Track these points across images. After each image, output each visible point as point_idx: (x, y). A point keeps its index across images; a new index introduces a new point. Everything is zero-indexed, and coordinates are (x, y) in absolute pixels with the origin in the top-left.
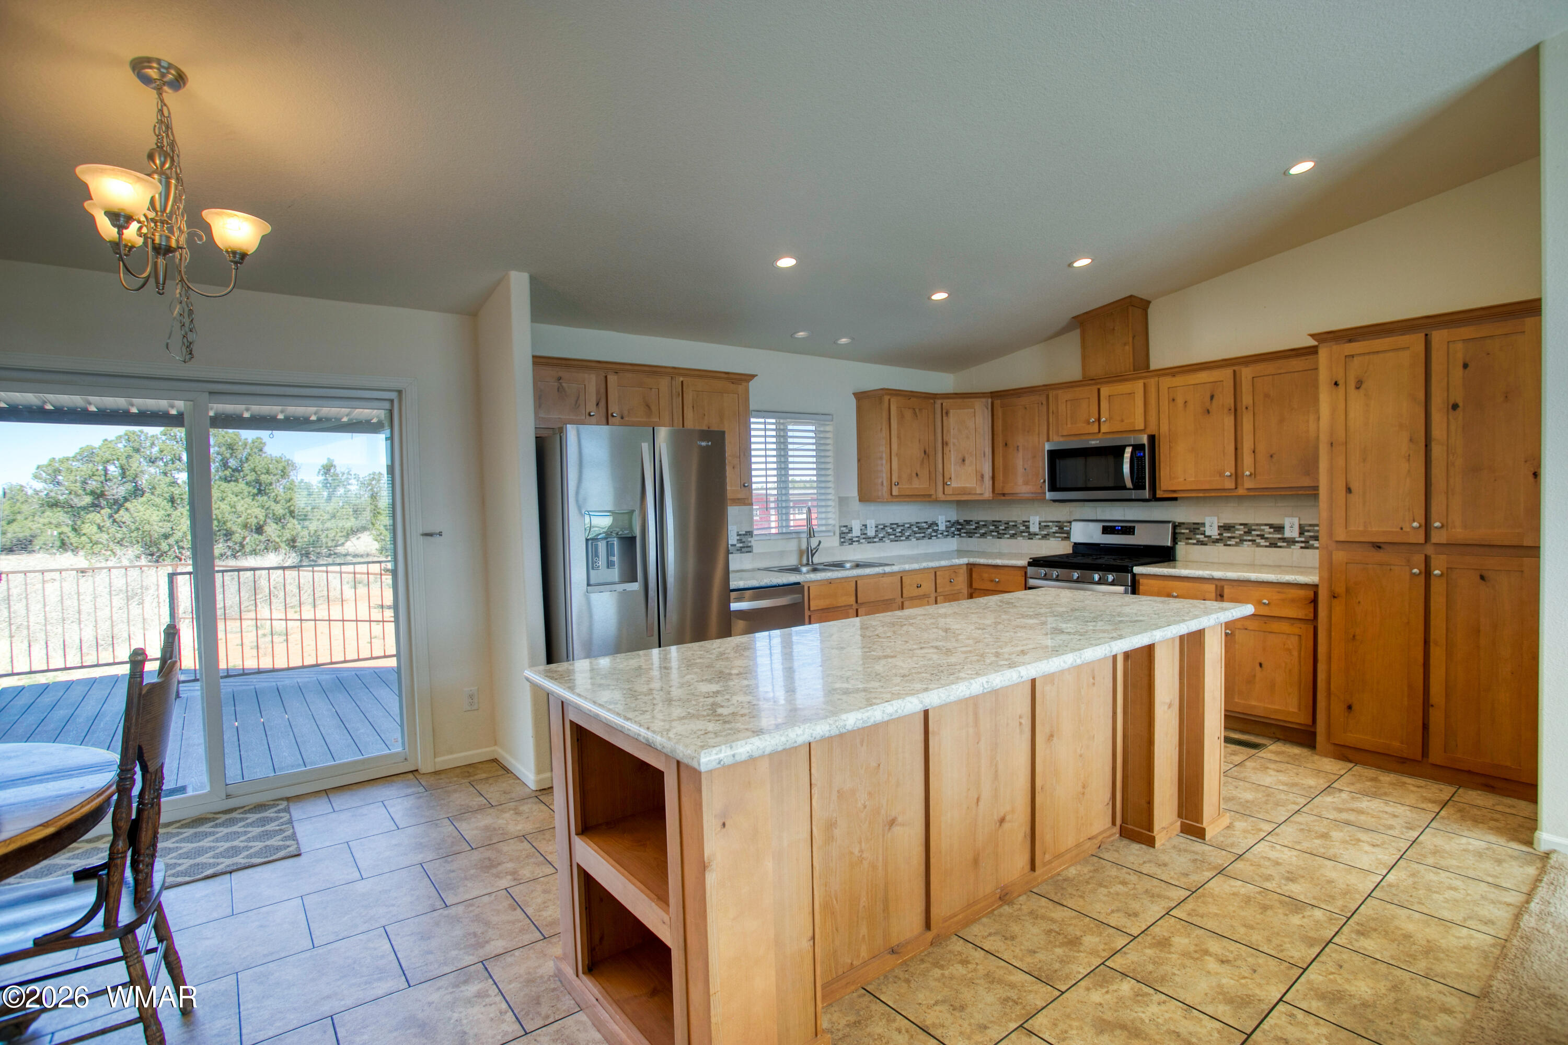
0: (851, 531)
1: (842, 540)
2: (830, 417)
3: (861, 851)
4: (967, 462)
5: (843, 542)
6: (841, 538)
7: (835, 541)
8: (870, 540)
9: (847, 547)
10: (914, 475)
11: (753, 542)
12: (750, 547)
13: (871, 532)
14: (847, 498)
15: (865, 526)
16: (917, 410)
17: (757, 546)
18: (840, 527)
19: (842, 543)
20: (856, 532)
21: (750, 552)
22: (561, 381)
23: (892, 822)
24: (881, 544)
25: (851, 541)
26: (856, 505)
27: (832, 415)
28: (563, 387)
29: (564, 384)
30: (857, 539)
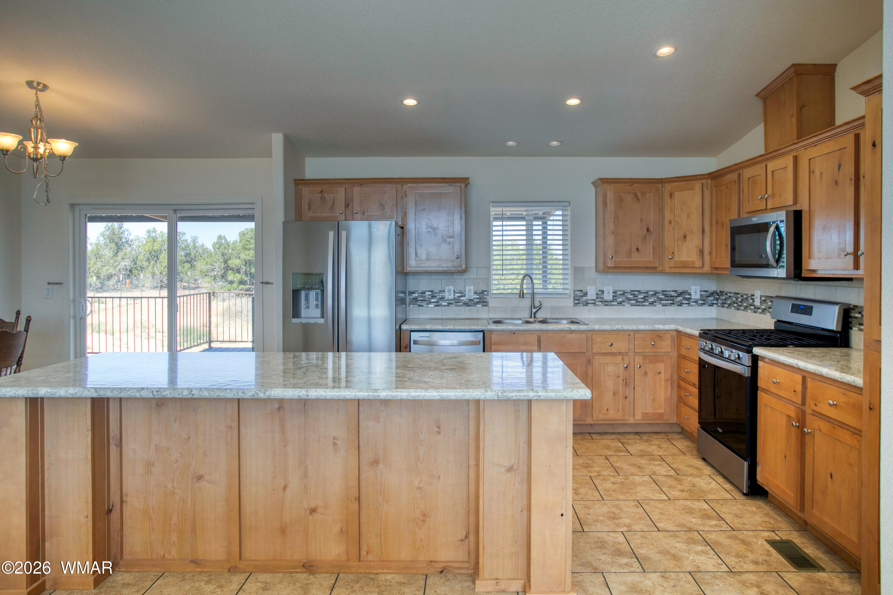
0: (586, 294)
1: (576, 302)
2: (567, 204)
3: (174, 487)
4: (688, 238)
5: (576, 303)
6: (575, 300)
7: (570, 302)
8: (606, 303)
9: (581, 308)
10: (634, 249)
11: (489, 299)
12: (486, 302)
13: (608, 296)
14: (582, 268)
15: (603, 292)
16: (639, 195)
17: (492, 303)
18: (575, 291)
19: (576, 305)
20: (592, 294)
21: (486, 306)
22: (322, 193)
23: (200, 478)
24: (620, 307)
25: (587, 304)
26: (592, 274)
27: (569, 202)
28: (324, 197)
29: (325, 195)
30: (593, 302)
